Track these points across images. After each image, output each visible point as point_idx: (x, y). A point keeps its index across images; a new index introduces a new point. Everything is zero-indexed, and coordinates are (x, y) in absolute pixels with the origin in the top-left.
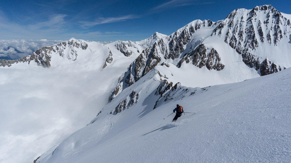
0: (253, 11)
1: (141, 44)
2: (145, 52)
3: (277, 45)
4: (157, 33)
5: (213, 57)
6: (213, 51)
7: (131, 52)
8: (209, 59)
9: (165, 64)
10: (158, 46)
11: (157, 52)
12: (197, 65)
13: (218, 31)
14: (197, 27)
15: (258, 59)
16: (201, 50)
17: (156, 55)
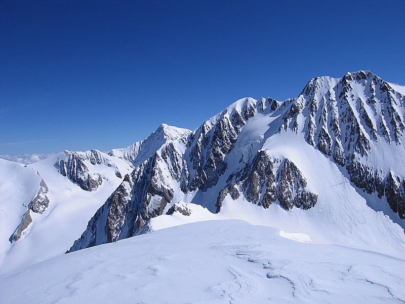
0: (343, 81)
1: (126, 156)
2: (131, 178)
3: (400, 144)
4: (165, 126)
5: (289, 179)
6: (288, 164)
7: (100, 178)
8: (282, 183)
9: (179, 209)
10: (163, 160)
11: (161, 177)
12: (257, 203)
13: (289, 121)
14: (248, 113)
15: (376, 174)
16: (261, 165)
17: (159, 184)
